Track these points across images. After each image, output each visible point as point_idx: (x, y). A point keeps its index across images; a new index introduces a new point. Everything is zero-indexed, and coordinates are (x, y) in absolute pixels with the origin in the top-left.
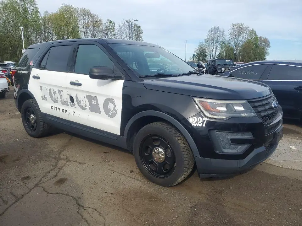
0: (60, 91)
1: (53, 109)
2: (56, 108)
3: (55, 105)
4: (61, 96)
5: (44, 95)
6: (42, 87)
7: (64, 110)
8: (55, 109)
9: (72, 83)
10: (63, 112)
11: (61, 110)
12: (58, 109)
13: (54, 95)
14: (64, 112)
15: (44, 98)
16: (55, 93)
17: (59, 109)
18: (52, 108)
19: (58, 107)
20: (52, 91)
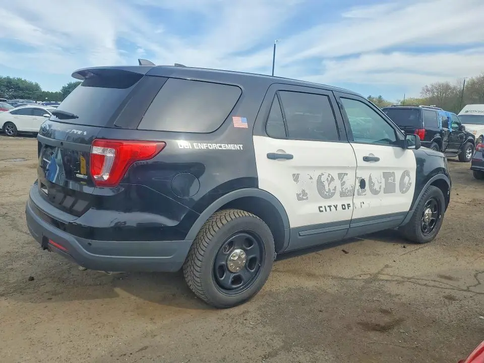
0: (341, 176)
1: (323, 211)
2: (330, 207)
3: (325, 203)
4: (343, 184)
5: (303, 191)
6: (298, 174)
7: (344, 205)
8: (328, 209)
9: (366, 159)
10: (343, 209)
11: (339, 208)
12: (333, 208)
13: (329, 184)
14: (345, 209)
15: (302, 196)
16: (332, 179)
17: (336, 207)
18: (321, 209)
19: (332, 204)
20: (323, 178)
